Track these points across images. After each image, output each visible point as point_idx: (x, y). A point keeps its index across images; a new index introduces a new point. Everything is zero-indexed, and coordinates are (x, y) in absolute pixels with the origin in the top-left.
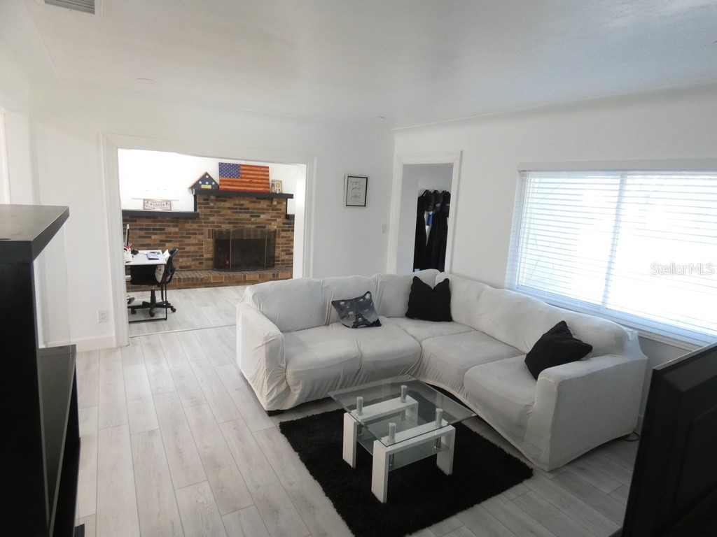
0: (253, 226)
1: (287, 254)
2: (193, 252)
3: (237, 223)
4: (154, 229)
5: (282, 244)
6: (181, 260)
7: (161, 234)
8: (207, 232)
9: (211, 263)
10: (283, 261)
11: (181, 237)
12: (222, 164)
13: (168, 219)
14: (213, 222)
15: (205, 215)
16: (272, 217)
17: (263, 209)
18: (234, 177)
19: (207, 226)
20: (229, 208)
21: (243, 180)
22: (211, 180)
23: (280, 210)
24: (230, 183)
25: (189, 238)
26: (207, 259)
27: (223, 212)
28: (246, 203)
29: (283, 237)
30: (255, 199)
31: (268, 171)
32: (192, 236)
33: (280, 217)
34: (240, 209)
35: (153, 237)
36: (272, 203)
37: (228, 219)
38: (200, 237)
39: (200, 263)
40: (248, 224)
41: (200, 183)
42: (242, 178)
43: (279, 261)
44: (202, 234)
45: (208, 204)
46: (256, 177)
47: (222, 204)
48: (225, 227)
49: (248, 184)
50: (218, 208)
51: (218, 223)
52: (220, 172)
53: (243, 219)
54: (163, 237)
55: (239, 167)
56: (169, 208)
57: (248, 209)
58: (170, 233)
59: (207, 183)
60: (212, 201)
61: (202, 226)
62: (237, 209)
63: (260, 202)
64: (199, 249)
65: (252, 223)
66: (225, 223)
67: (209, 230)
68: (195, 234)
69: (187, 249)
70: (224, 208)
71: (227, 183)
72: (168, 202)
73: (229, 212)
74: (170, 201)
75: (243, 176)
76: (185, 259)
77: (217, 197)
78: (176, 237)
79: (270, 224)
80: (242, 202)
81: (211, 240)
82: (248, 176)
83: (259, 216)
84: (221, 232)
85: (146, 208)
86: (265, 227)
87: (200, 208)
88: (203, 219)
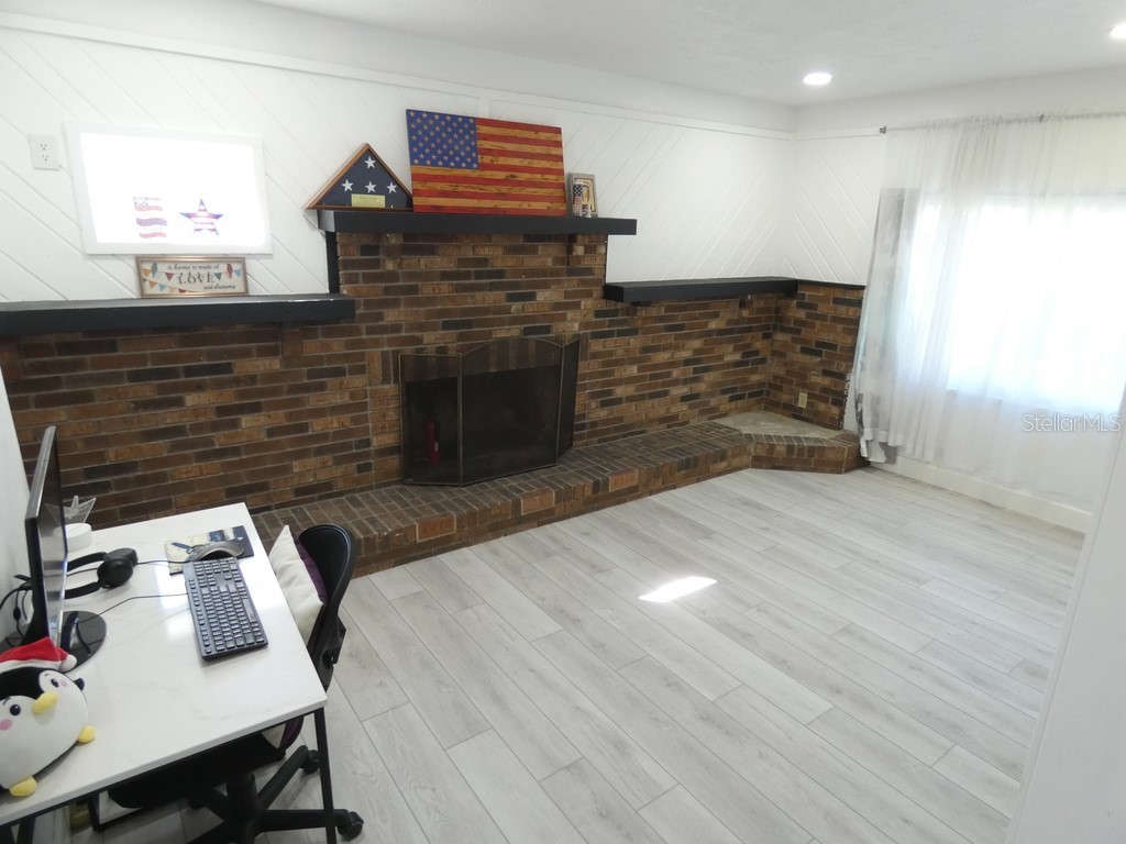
0: (515, 331)
1: (604, 404)
2: (337, 435)
3: (468, 324)
4: (189, 372)
5: (592, 376)
6: (297, 466)
7: (219, 385)
8: (377, 366)
9: (394, 462)
10: (594, 424)
11: (292, 390)
12: (418, 113)
13: (240, 328)
14: (396, 328)
15: (368, 304)
16: (567, 294)
17: (544, 272)
18: (458, 166)
19: (377, 343)
20: (445, 276)
21: (488, 174)
22: (383, 174)
23: (589, 271)
24: (446, 187)
25: (321, 387)
26: (385, 452)
27: (427, 290)
28: (495, 254)
29: (595, 356)
30: (521, 242)
31: (559, 144)
32: (329, 381)
33: (588, 294)
34: (479, 275)
35: (191, 399)
36: (570, 250)
37: (440, 313)
38: (358, 381)
39: (360, 469)
40: (501, 323)
41: (348, 186)
42: (483, 167)
43: (583, 427)
44: (361, 370)
45: (377, 264)
46: (526, 162)
47: (423, 263)
48: (432, 339)
49: (504, 189)
50: (412, 276)
51: (412, 327)
52: (412, 144)
53: (485, 311)
54: (228, 397)
55: (473, 127)
56: (240, 289)
57: (500, 274)
58: (253, 379)
59: (371, 187)
60: (390, 252)
61: (362, 344)
62: (467, 275)
63: (534, 251)
64: (355, 421)
65: (515, 321)
66: (432, 328)
67: (383, 353)
68: (340, 373)
69: (317, 426)
70: (427, 276)
71: (440, 186)
72: (234, 263)
73: (445, 287)
74: (241, 260)
75: (487, 159)
76: (312, 462)
77: (407, 237)
78: (275, 392)
79: (563, 318)
80: (485, 252)
81: (391, 388)
82: (501, 161)
83: (532, 297)
84: (420, 360)
85: (149, 291)
86: (547, 330)
87: (351, 280)
88: (364, 318)
